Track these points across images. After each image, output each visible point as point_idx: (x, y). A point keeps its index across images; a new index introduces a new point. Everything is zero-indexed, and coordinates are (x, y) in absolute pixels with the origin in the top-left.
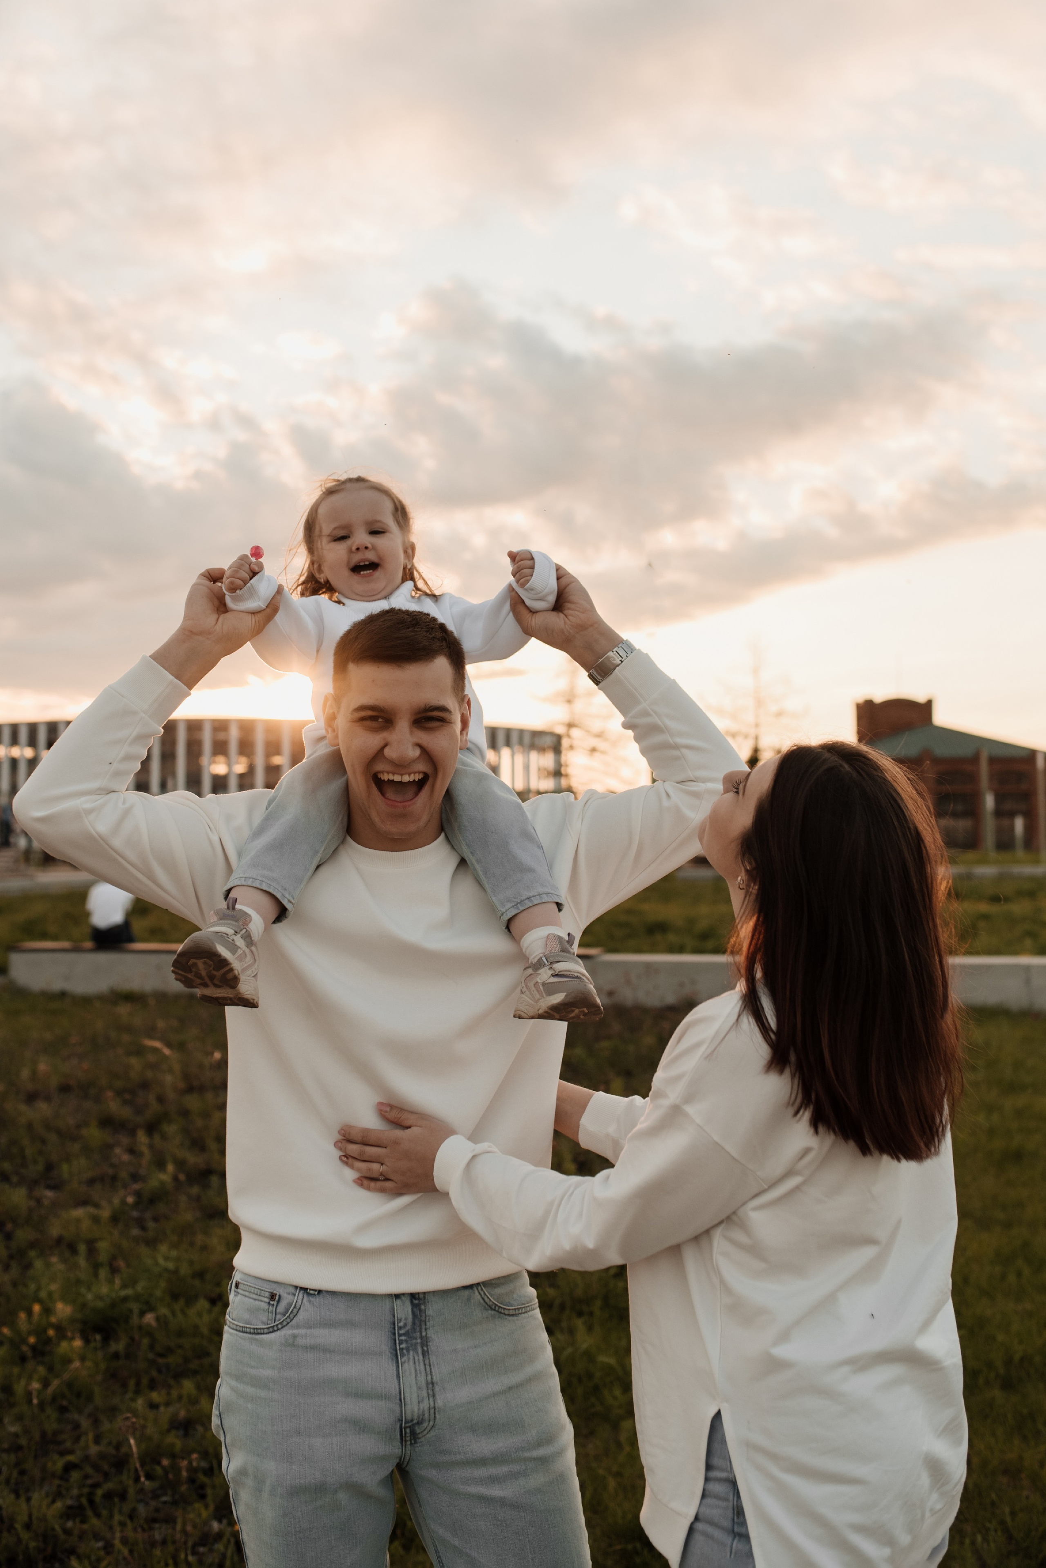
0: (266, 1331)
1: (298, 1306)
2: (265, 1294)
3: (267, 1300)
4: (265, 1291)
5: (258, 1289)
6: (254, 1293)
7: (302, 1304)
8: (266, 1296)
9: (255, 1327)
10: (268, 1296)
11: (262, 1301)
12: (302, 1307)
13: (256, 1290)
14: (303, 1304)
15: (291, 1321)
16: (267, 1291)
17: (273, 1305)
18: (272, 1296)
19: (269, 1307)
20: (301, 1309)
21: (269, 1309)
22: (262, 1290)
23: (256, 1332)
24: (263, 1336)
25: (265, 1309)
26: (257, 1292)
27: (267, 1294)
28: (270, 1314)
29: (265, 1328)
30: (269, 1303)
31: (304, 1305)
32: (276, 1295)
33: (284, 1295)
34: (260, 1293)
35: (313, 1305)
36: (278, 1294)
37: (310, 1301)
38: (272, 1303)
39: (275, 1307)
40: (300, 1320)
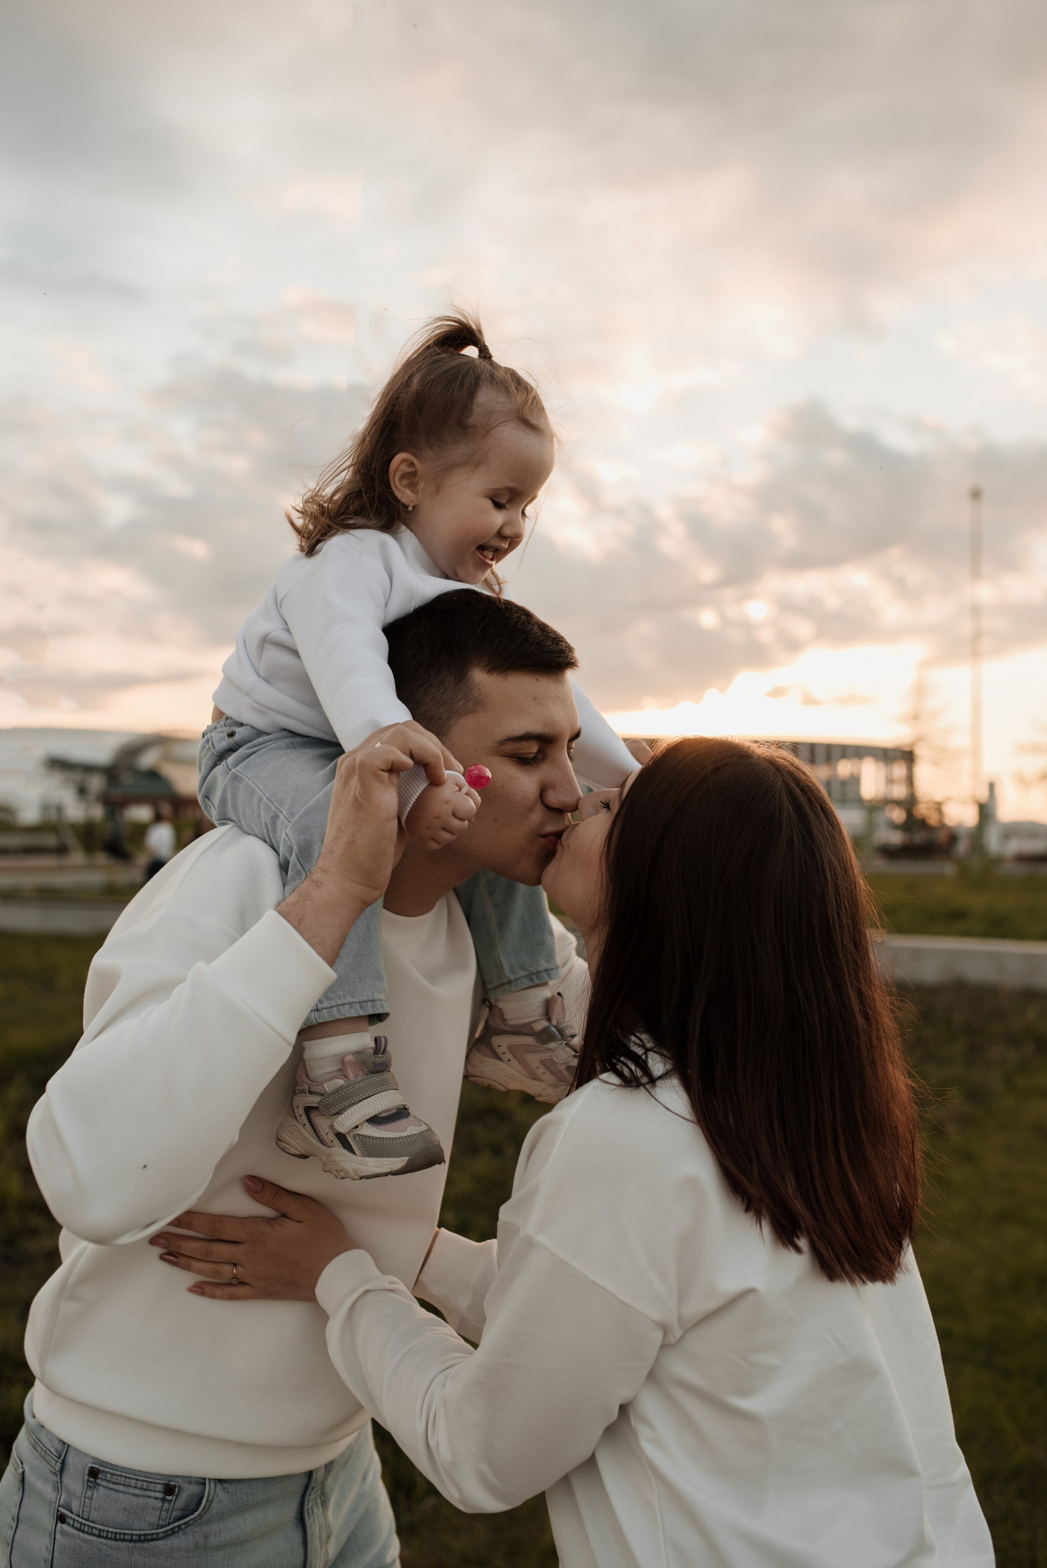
0: (161, 1535)
1: (210, 1499)
2: (156, 1487)
3: (160, 1495)
4: (155, 1483)
5: (144, 1481)
6: (135, 1487)
7: (214, 1494)
8: (157, 1490)
9: (142, 1532)
10: (161, 1490)
11: (149, 1497)
12: (214, 1498)
13: (140, 1483)
14: (216, 1495)
15: (199, 1519)
16: (159, 1484)
17: (171, 1501)
18: (169, 1490)
19: (163, 1504)
20: (214, 1501)
21: (163, 1506)
22: (151, 1482)
23: (143, 1539)
24: (157, 1543)
25: (157, 1507)
26: (143, 1485)
27: (160, 1487)
28: (163, 1513)
29: (160, 1533)
30: (163, 1500)
31: (218, 1495)
32: (175, 1486)
33: (185, 1486)
34: (147, 1486)
35: (228, 1492)
36: (178, 1484)
37: (224, 1489)
38: (169, 1498)
39: (173, 1502)
40: (212, 1515)
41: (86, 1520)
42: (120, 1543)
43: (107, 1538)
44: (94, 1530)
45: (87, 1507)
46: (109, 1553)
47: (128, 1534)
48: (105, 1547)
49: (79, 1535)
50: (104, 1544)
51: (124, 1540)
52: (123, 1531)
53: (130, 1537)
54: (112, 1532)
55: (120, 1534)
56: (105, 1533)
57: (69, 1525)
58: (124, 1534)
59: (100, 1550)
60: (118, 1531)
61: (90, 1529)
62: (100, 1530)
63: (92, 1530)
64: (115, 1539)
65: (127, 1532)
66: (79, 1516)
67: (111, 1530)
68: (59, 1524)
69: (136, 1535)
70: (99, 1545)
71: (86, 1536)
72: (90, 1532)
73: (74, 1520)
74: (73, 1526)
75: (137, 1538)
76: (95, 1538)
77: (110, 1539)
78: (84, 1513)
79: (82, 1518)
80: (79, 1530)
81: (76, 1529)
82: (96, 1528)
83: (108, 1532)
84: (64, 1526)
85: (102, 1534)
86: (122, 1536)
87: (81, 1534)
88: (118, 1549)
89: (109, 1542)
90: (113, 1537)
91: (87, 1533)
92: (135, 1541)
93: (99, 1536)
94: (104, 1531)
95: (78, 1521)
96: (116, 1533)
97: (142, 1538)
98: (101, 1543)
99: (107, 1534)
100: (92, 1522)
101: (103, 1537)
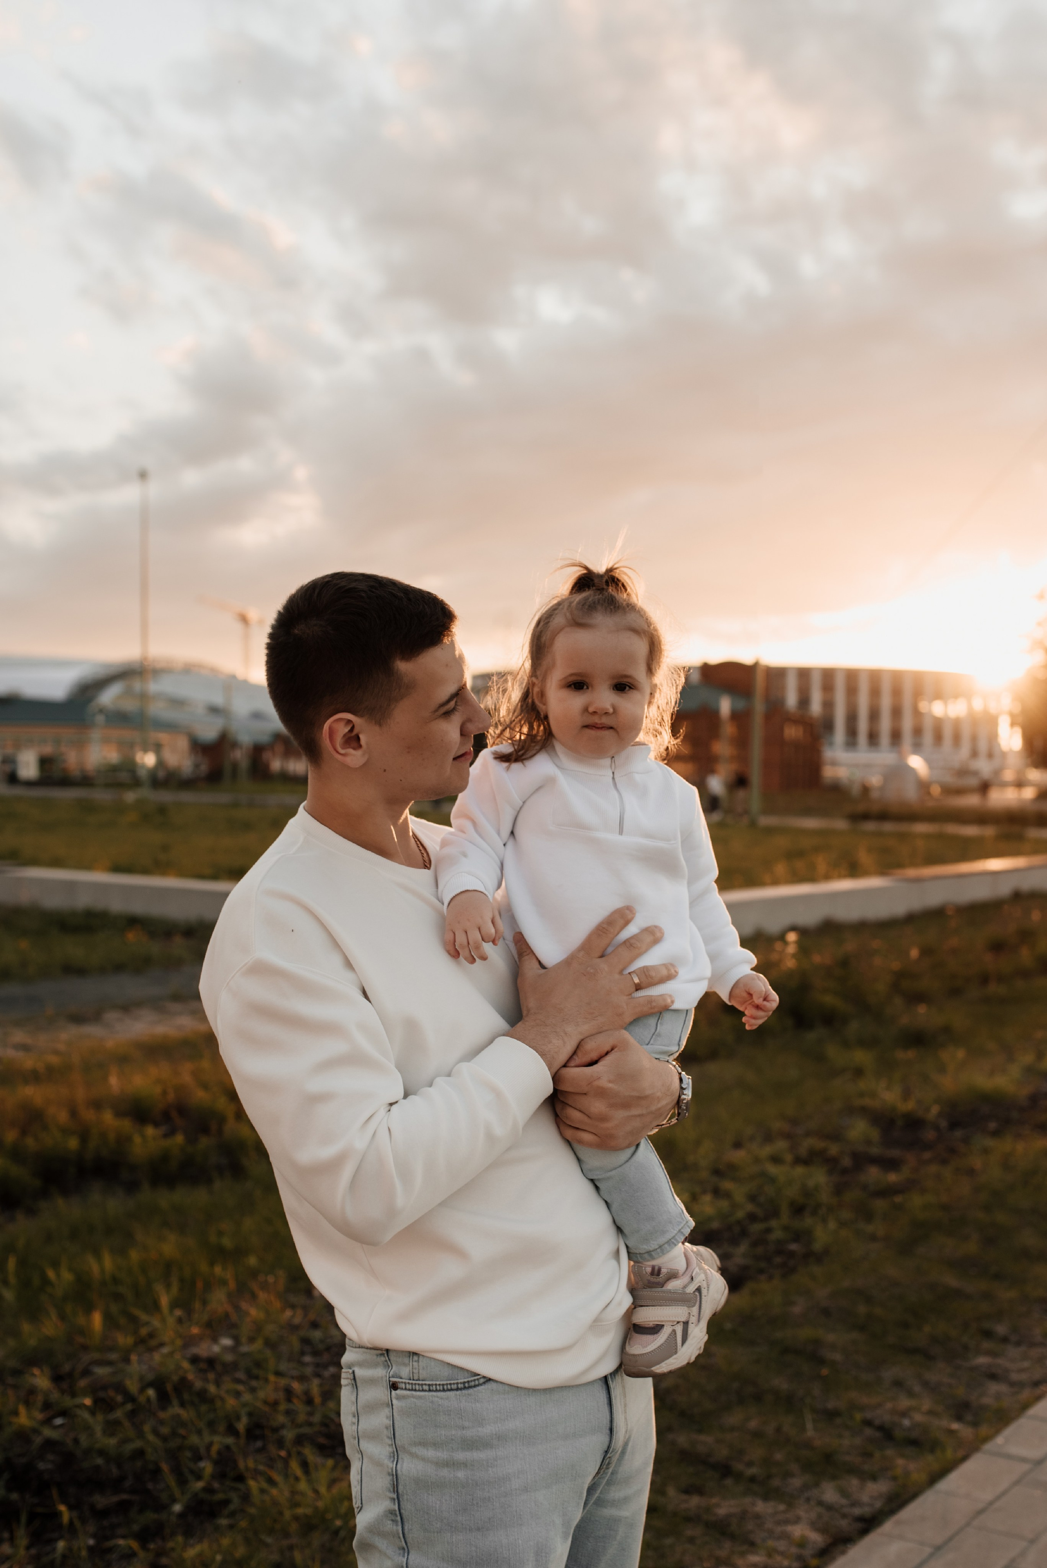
41: (417, 1380)
42: (448, 1393)
43: (436, 1391)
44: (424, 1386)
45: (416, 1369)
46: (440, 1403)
47: (454, 1384)
48: (436, 1399)
49: (412, 1394)
50: (435, 1396)
51: (452, 1390)
52: (449, 1382)
53: (456, 1386)
54: (439, 1385)
55: (447, 1384)
56: (434, 1387)
57: (402, 1389)
58: (450, 1384)
59: (432, 1402)
60: (445, 1382)
61: (420, 1387)
62: (429, 1385)
63: (422, 1387)
64: (444, 1390)
65: (452, 1382)
66: (410, 1380)
67: (438, 1383)
68: (393, 1392)
69: (461, 1383)
70: (431, 1398)
71: (418, 1393)
72: (421, 1389)
73: (405, 1383)
74: (406, 1389)
75: (462, 1385)
76: (426, 1393)
77: (440, 1391)
78: (414, 1375)
79: (413, 1380)
80: (412, 1390)
81: (409, 1390)
82: (425, 1384)
83: (436, 1385)
84: (398, 1392)
85: (431, 1388)
86: (449, 1387)
87: (414, 1393)
88: (447, 1398)
89: (439, 1394)
90: (441, 1388)
91: (419, 1390)
92: (461, 1389)
93: (430, 1390)
94: (432, 1385)
95: (409, 1383)
96: (443, 1385)
97: (467, 1385)
98: (432, 1396)
99: (436, 1387)
100: (423, 1380)
101: (433, 1391)
